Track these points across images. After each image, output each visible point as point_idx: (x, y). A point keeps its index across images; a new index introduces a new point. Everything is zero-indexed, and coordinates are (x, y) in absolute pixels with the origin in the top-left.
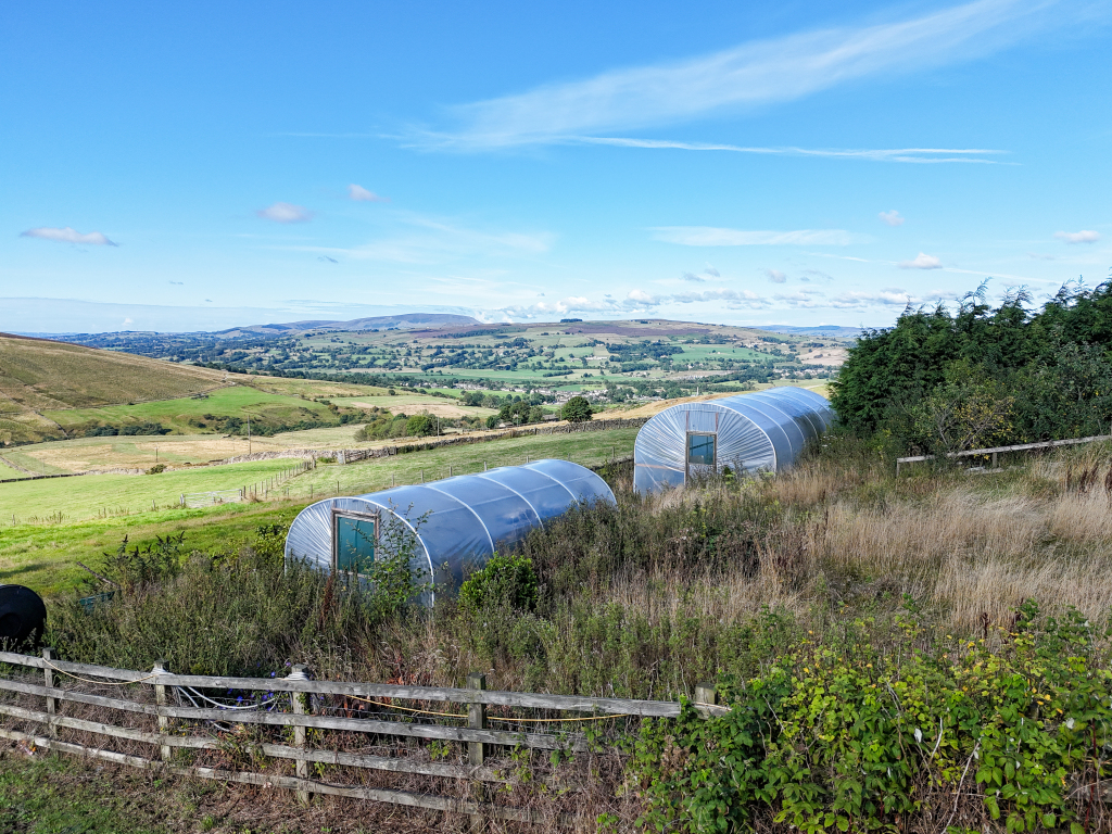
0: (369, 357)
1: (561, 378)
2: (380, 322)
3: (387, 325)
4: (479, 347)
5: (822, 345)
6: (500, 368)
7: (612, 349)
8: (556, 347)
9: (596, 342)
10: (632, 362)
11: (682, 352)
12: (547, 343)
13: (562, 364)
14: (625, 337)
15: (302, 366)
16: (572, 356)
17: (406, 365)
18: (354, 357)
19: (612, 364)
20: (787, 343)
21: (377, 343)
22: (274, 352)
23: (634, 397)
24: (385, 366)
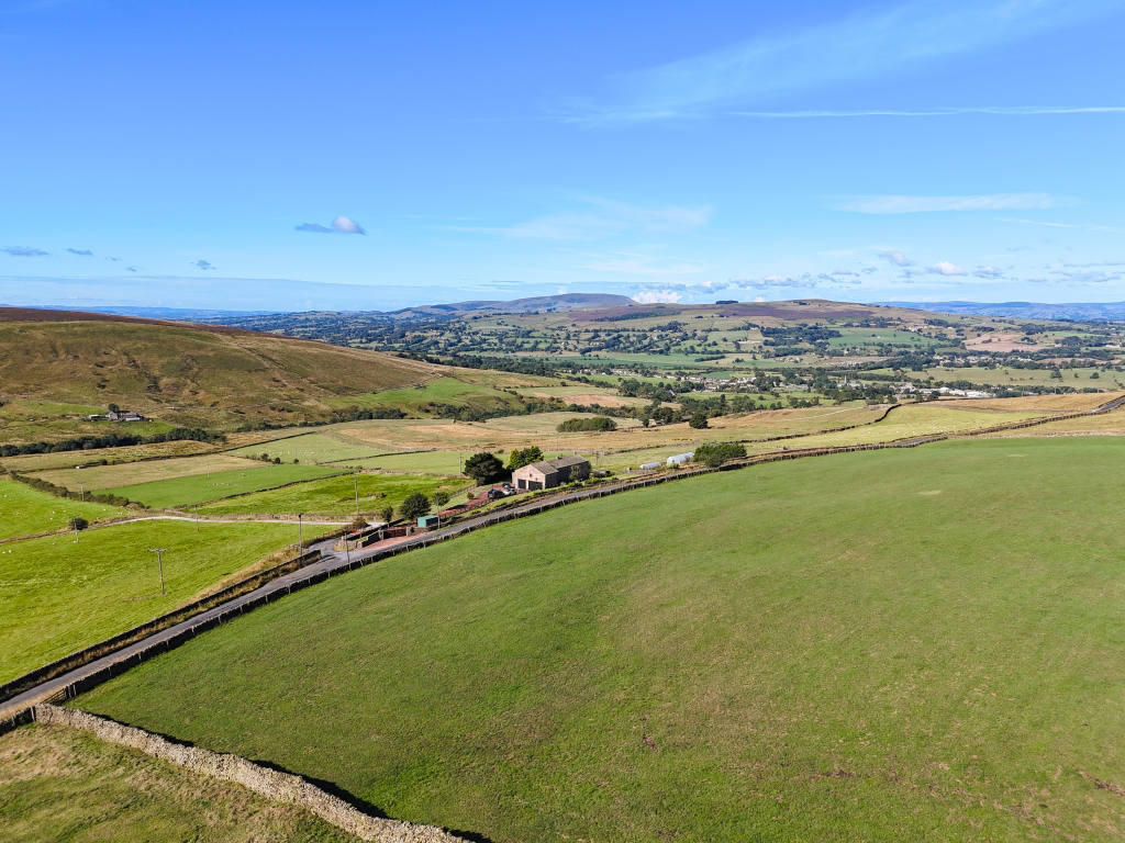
0: (532, 341)
1: (712, 363)
2: (538, 302)
3: (545, 306)
4: (634, 330)
5: (992, 330)
6: (654, 352)
7: (766, 333)
8: (710, 330)
9: (751, 325)
10: (786, 347)
11: (840, 336)
12: (700, 326)
13: (714, 349)
14: (781, 320)
15: (473, 350)
16: (725, 340)
17: (566, 349)
18: (519, 341)
19: (765, 348)
20: (954, 326)
21: (538, 325)
22: (448, 335)
23: (781, 385)
24: (547, 349)
